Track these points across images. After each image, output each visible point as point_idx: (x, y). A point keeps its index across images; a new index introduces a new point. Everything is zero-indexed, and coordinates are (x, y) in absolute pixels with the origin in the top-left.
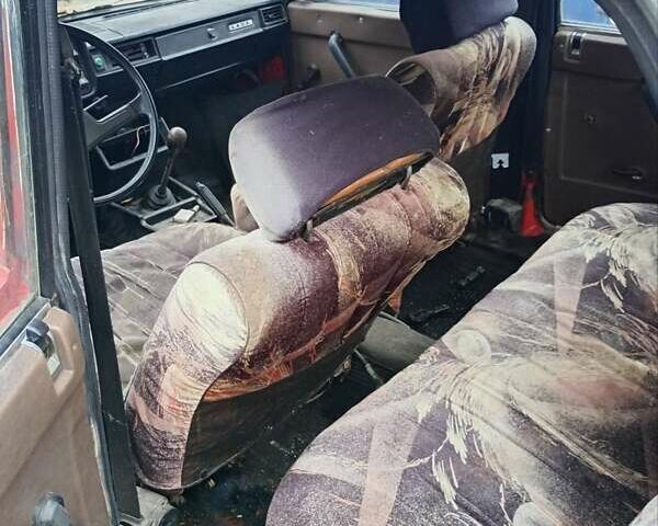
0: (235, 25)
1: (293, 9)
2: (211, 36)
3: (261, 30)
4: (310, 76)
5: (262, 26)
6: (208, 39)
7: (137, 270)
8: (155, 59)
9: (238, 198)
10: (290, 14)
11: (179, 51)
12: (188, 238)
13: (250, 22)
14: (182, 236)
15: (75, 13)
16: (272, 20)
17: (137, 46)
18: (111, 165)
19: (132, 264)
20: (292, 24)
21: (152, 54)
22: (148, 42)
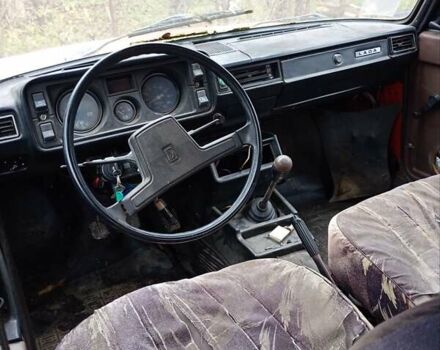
0: (362, 53)
1: (425, 39)
2: (336, 62)
3: (387, 58)
4: (430, 105)
5: (390, 53)
6: (333, 65)
7: (208, 317)
8: (278, 81)
9: (335, 235)
10: (421, 43)
11: (302, 74)
12: (272, 280)
13: (378, 49)
14: (267, 276)
15: (215, 34)
16: (400, 48)
17: (264, 68)
18: (220, 176)
19: (205, 308)
20: (421, 54)
21: (276, 75)
22: (274, 65)
